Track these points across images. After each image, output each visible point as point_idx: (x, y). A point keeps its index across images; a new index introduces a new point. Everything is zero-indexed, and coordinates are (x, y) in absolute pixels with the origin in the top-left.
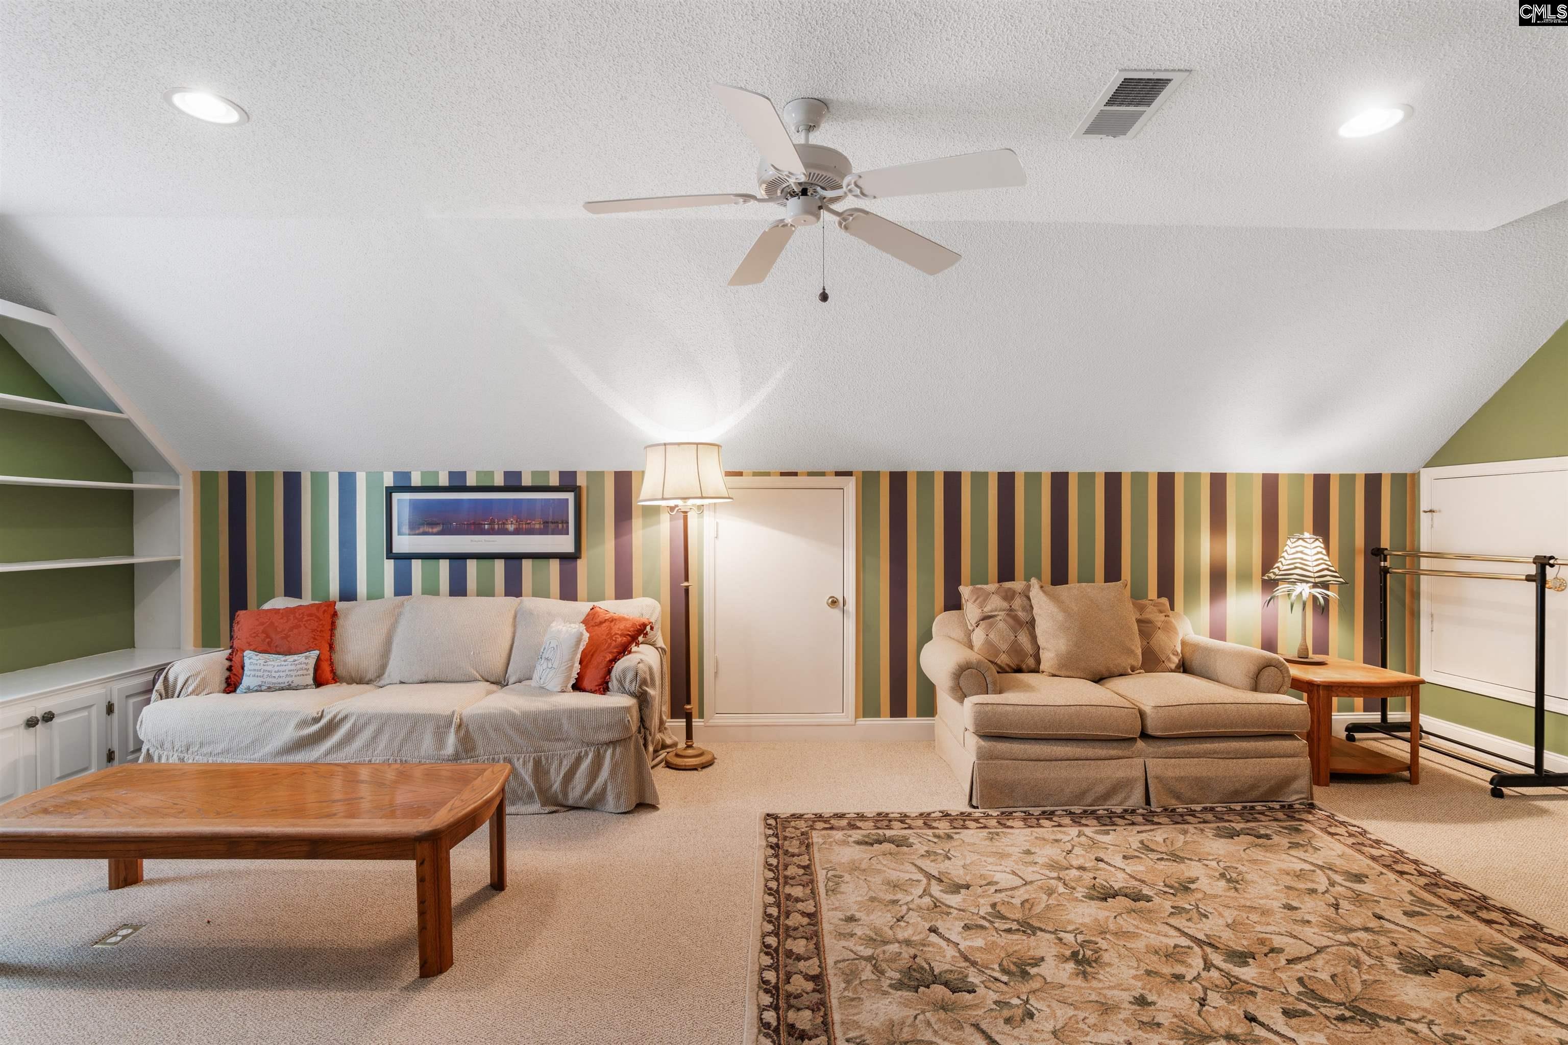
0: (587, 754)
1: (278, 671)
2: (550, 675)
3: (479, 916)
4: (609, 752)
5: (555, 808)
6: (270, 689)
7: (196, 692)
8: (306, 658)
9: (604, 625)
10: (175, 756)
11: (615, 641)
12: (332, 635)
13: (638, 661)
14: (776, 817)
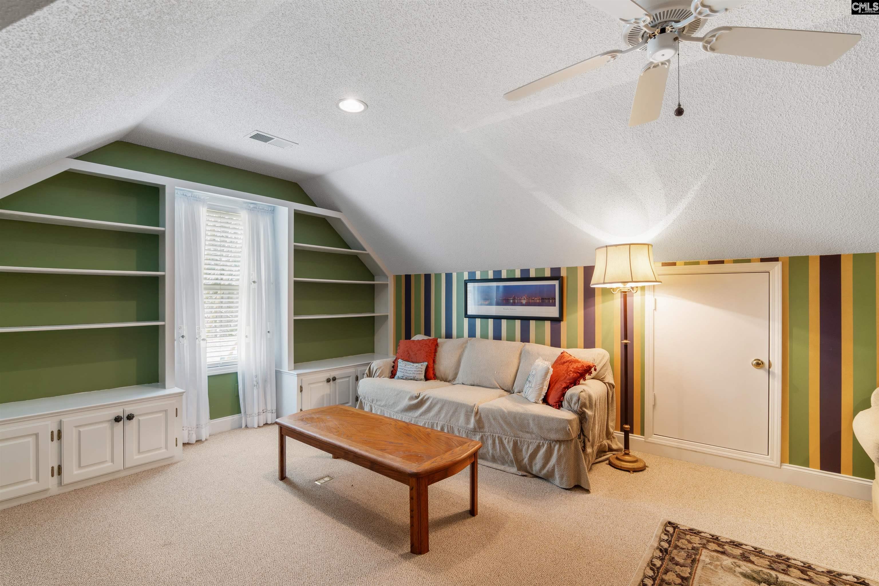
0: (543, 445)
1: (410, 371)
2: (530, 391)
3: (455, 528)
4: (557, 447)
5: (525, 474)
6: (406, 379)
7: (379, 376)
8: (422, 365)
9: (566, 364)
10: (369, 404)
11: (569, 375)
12: (435, 355)
13: (581, 390)
14: (675, 527)
